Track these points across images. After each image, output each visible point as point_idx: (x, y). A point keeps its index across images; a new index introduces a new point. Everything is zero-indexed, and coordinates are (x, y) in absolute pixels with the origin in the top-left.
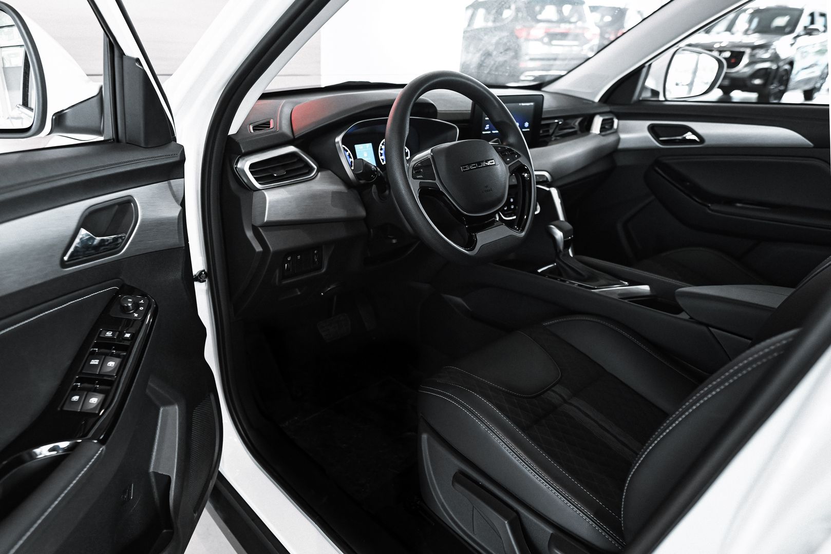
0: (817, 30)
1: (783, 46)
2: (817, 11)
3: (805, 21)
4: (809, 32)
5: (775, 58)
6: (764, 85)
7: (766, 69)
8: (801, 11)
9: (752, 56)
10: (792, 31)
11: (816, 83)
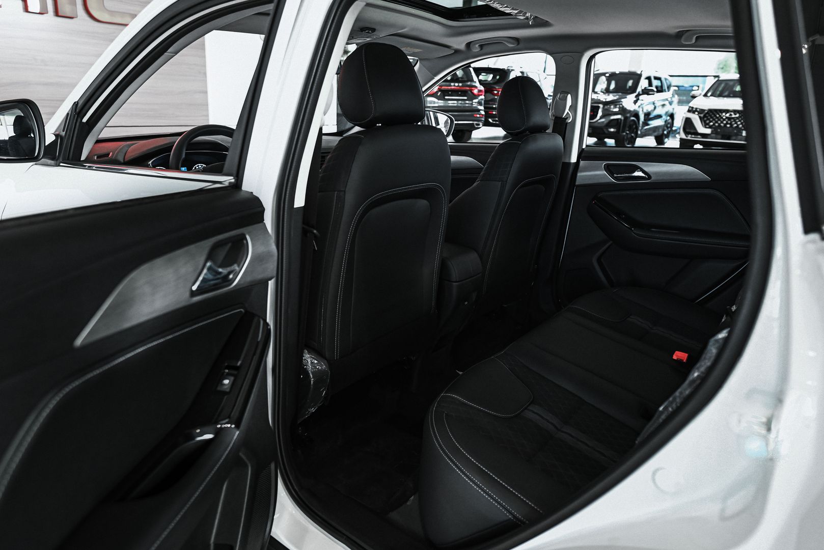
0: (652, 90)
1: (628, 102)
2: (652, 75)
3: (643, 84)
4: (646, 92)
5: (623, 111)
6: (618, 132)
7: (617, 119)
8: (640, 76)
9: (604, 110)
10: (634, 91)
11: (664, 130)
